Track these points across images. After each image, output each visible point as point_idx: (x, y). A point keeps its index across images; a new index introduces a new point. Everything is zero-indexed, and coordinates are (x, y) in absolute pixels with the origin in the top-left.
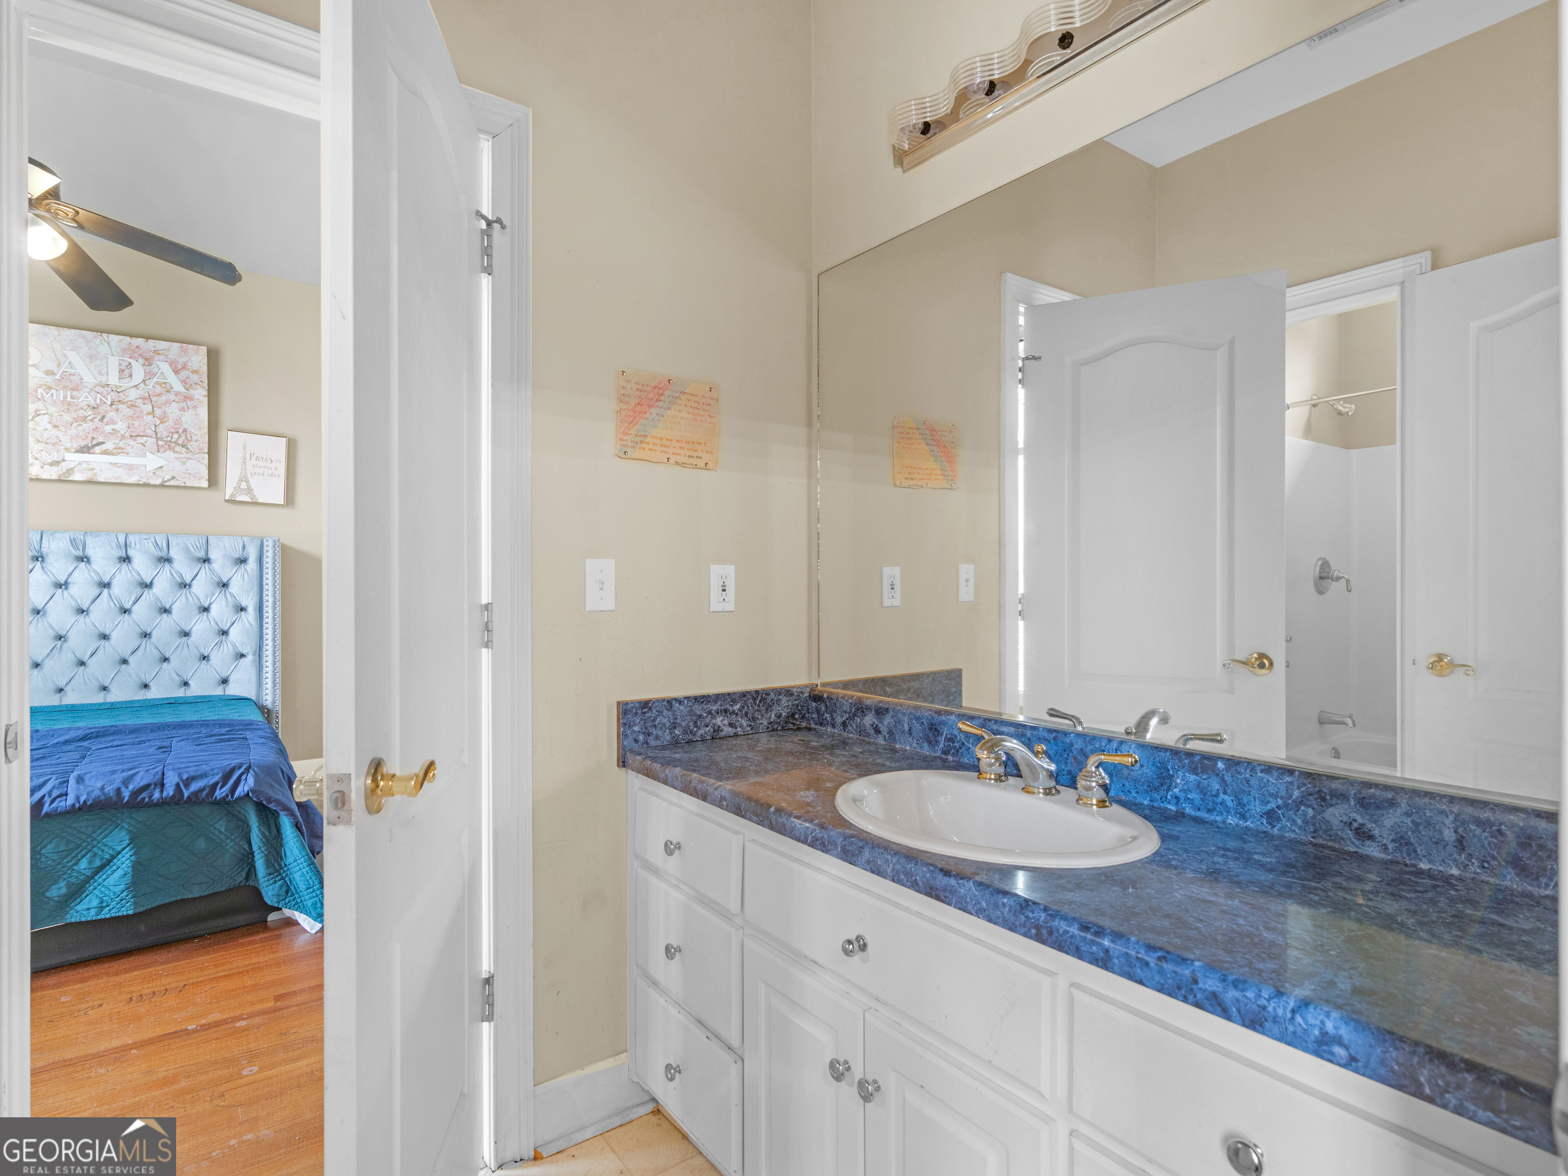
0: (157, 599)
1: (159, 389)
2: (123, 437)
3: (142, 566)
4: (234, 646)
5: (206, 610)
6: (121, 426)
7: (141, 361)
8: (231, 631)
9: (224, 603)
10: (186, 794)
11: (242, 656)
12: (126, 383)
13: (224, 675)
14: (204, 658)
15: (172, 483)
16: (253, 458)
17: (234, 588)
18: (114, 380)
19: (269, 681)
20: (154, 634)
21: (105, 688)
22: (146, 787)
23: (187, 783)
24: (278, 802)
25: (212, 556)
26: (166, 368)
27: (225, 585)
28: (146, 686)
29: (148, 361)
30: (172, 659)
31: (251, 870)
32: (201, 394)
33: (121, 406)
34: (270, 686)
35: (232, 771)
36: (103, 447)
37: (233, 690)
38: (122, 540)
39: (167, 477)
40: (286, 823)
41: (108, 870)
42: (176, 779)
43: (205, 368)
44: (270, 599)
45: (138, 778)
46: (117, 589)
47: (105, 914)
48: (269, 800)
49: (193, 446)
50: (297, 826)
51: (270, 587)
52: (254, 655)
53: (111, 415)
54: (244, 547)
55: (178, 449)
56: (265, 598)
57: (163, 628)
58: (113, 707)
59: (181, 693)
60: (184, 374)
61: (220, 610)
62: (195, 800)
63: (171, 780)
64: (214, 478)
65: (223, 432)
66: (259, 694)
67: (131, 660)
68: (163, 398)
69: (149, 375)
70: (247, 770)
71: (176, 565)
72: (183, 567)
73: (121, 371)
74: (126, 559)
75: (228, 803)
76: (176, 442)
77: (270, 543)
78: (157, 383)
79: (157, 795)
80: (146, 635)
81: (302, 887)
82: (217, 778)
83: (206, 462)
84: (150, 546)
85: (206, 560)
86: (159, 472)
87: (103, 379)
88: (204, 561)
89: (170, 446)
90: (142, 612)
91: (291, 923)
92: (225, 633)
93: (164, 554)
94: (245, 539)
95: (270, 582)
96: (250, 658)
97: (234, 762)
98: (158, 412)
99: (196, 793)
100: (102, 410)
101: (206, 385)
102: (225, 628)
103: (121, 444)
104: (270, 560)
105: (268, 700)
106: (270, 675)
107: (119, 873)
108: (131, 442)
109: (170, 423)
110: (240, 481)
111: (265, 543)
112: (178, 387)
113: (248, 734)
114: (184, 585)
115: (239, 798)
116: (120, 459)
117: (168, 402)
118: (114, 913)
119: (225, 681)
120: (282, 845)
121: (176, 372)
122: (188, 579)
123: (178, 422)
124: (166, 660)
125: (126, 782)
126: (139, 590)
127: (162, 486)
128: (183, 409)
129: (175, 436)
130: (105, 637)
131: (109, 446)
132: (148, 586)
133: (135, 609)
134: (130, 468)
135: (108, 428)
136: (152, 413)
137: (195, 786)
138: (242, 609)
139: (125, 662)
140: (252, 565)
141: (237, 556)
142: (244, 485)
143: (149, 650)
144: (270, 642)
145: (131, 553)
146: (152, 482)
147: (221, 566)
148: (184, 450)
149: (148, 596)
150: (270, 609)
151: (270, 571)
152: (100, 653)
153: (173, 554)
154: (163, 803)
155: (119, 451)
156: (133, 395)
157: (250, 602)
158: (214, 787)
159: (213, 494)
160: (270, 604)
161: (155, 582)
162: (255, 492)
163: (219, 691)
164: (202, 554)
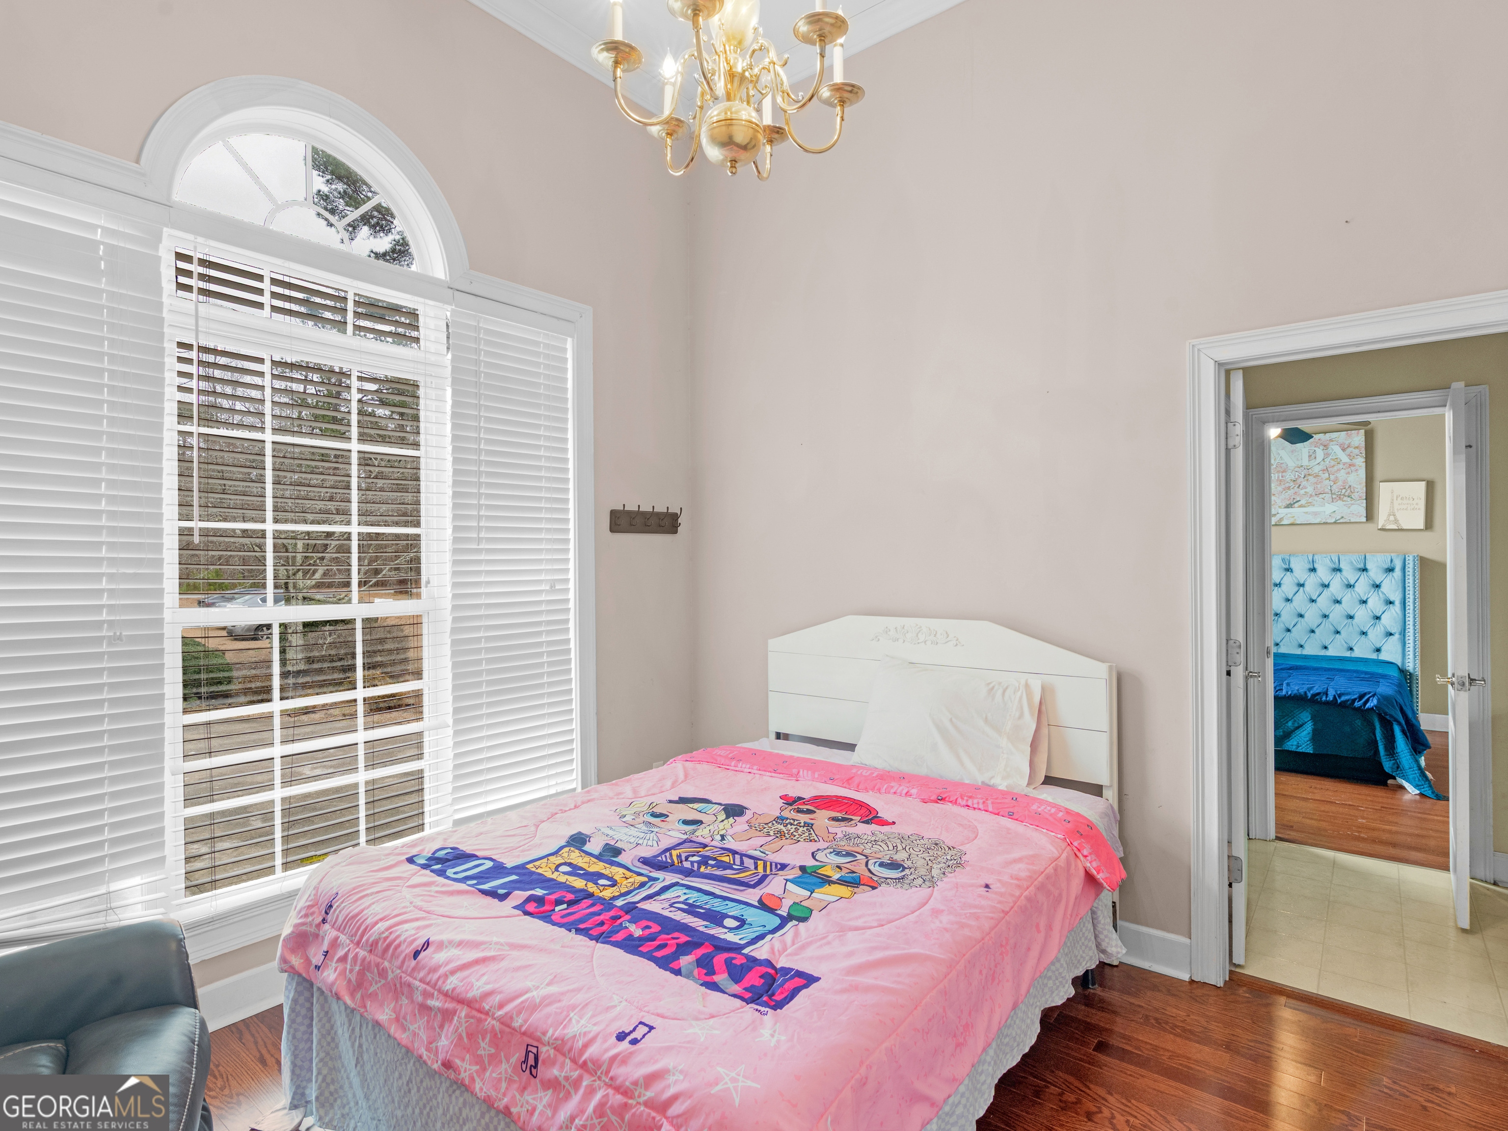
0: (1332, 594)
1: (1333, 463)
2: (1311, 496)
3: (1323, 574)
4: (1385, 627)
5: (1365, 602)
6: (1310, 490)
7: (1322, 447)
8: (1383, 617)
9: (1377, 598)
10: (1339, 701)
11: (1391, 634)
12: (1313, 463)
13: (1378, 646)
14: (1364, 633)
15: (1341, 521)
16: (1399, 499)
17: (1385, 588)
18: (1305, 462)
19: (1411, 653)
20: (1331, 616)
21: (1301, 646)
22: (1318, 694)
23: (1340, 696)
24: (1391, 716)
25: (1368, 567)
26: (1337, 449)
27: (1378, 586)
28: (1326, 648)
29: (1326, 447)
30: (1342, 632)
31: (1377, 751)
32: (1360, 462)
33: (1310, 477)
34: (1411, 656)
35: (1365, 694)
36: (1299, 503)
37: (1384, 656)
38: (1311, 559)
39: (1339, 517)
40: (1397, 730)
41: (1301, 729)
42: (1334, 693)
43: (1363, 444)
44: (1411, 597)
45: (1315, 689)
46: (1308, 588)
47: (1300, 750)
48: (1386, 714)
49: (1355, 496)
50: (1403, 732)
51: (1411, 589)
52: (1400, 634)
53: (1304, 483)
54: (1392, 561)
55: (1345, 499)
56: (1407, 596)
57: (1336, 614)
58: (1306, 657)
59: (1348, 654)
60: (1349, 450)
61: (1375, 603)
62: (1343, 705)
63: (1331, 694)
64: (1370, 515)
65: (1376, 483)
66: (1403, 663)
67: (1316, 631)
68: (1335, 468)
69: (1327, 455)
70: (1373, 696)
71: (1344, 573)
72: (1349, 575)
73: (1310, 456)
74: (1313, 570)
75: (1362, 711)
76: (1344, 495)
77: (1411, 558)
78: (1332, 459)
79: (1324, 698)
80: (1325, 616)
81: (1407, 767)
82: (1356, 696)
83: (1364, 505)
84: (1328, 561)
85: (1365, 570)
86: (1333, 515)
87: (1299, 463)
88: (1363, 570)
89: (1340, 497)
90: (1323, 602)
91: (1402, 787)
92: (1378, 618)
93: (1336, 566)
94: (1393, 555)
95: (1411, 585)
96: (1397, 636)
97: (1366, 690)
98: (1332, 477)
99: (1343, 702)
100: (1299, 481)
101: (1364, 455)
102: (1378, 615)
103: (1310, 500)
104: (1411, 570)
105: (1410, 666)
106: (1411, 649)
107: (1305, 733)
108: (1316, 498)
109: (1340, 483)
110: (1390, 515)
111: (1407, 558)
112: (1345, 459)
113: (1381, 680)
114: (1350, 586)
115: (1368, 709)
116: (1310, 509)
117: (1339, 470)
118: (1303, 750)
119: (1378, 650)
120: (1395, 741)
121: (1344, 450)
122: (1352, 582)
123: (1345, 482)
124: (1338, 632)
125: (1309, 689)
126: (1321, 589)
127: (1335, 523)
128: (1348, 473)
129: (1344, 491)
130: (1301, 616)
131: (1303, 502)
132: (1326, 586)
133: (1318, 600)
134: (1316, 514)
135: (1302, 492)
136: (1329, 479)
137: (1343, 698)
138: (1391, 603)
139: (1313, 631)
140: (1398, 573)
141: (1386, 567)
142: (1392, 518)
143: (1327, 626)
144: (1411, 627)
145: (1316, 566)
146: (1329, 521)
147: (1376, 574)
148: (1349, 499)
149: (1326, 593)
150: (1411, 604)
151: (1411, 578)
152: (1299, 625)
153: (1342, 566)
154: (1327, 703)
155: (1309, 504)
156: (1317, 469)
157: (1396, 597)
158: (1354, 701)
159: (1370, 526)
160: (1411, 600)
161: (1331, 584)
162: (1400, 522)
163: (1374, 656)
164: (1362, 566)
